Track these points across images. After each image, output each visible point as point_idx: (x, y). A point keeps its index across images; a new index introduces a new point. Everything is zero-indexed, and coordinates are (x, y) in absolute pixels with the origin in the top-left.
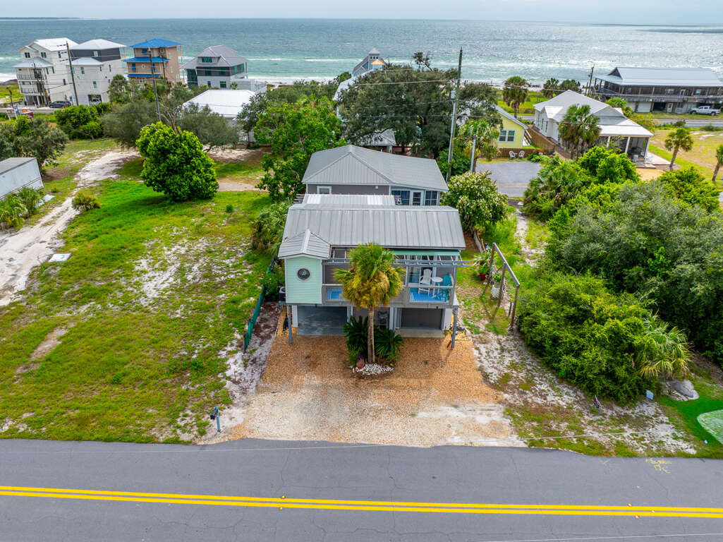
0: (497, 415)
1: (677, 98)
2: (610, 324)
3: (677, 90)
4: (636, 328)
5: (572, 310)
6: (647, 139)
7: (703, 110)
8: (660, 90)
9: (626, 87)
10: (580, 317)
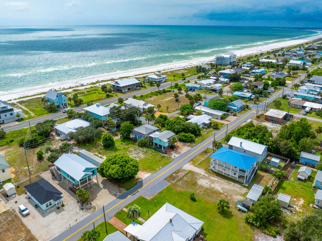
1: (132, 87)
6: (154, 107)
8: (129, 86)
9: (122, 87)
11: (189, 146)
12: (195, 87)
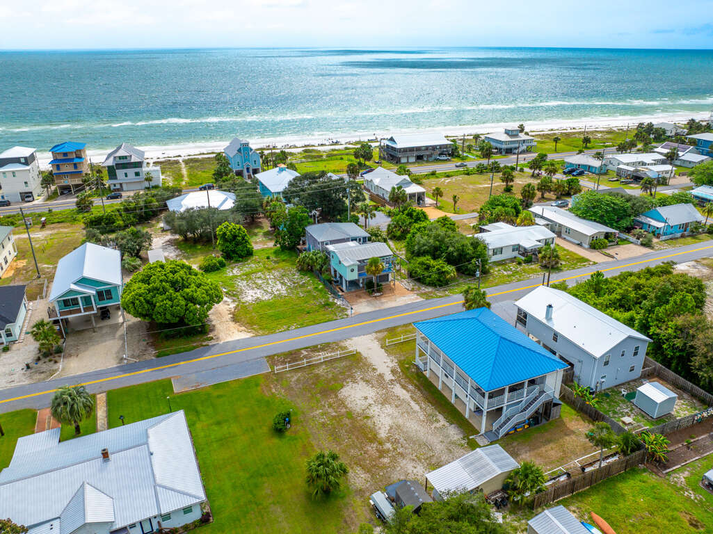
0: (416, 296)
1: (428, 153)
2: (436, 267)
3: (427, 148)
4: (442, 267)
5: (425, 266)
6: (424, 193)
7: (443, 158)
8: (418, 149)
9: (400, 149)
10: (428, 268)
11: (421, 295)
12: (589, 166)
